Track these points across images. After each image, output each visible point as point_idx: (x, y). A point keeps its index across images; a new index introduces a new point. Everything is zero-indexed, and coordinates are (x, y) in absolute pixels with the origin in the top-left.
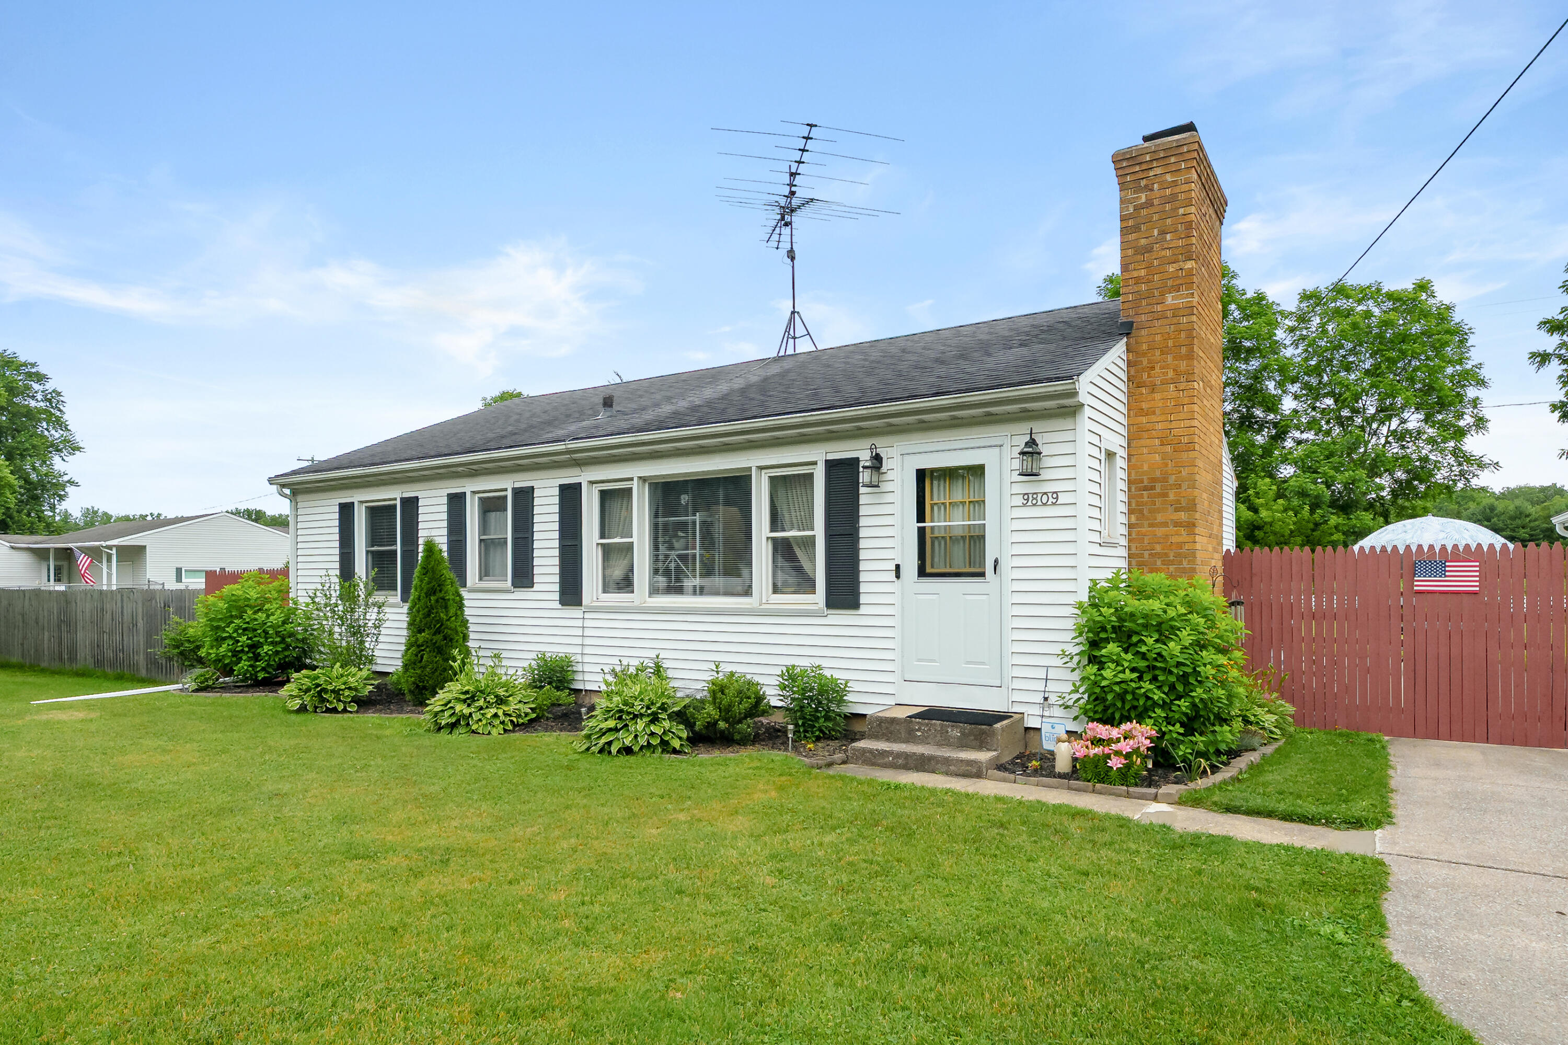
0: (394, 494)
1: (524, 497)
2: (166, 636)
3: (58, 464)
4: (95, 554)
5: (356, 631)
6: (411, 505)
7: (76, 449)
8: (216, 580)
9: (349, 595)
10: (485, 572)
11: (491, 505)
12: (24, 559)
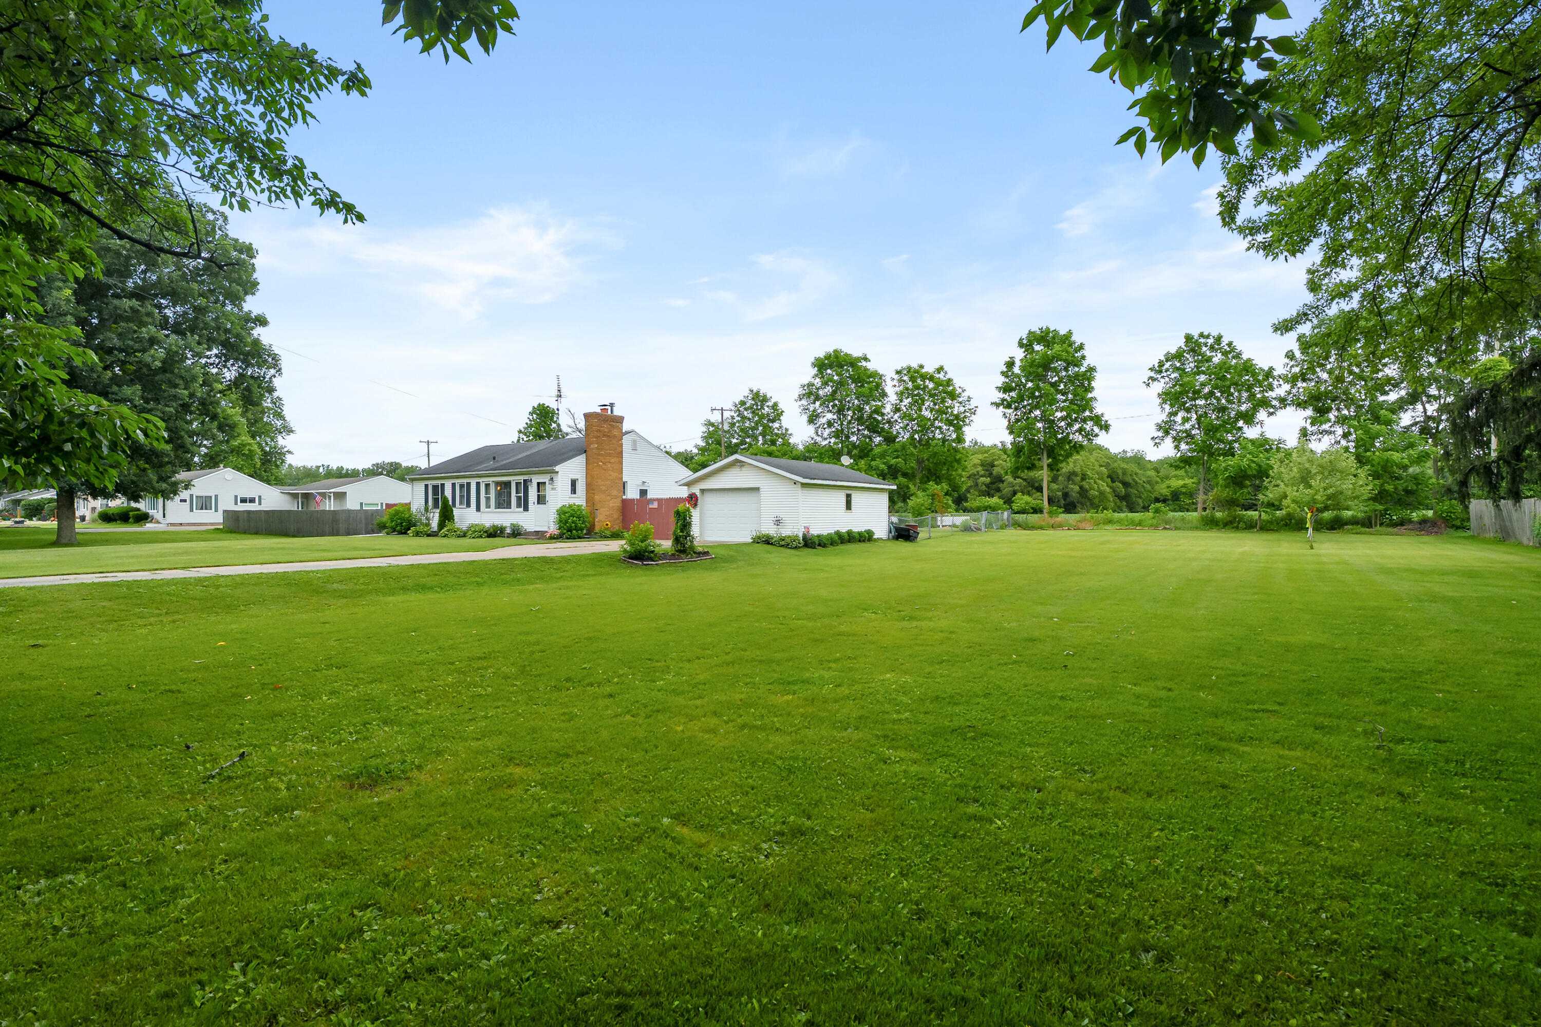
0: (439, 482)
1: (469, 484)
2: (375, 522)
3: (281, 441)
4: (323, 495)
5: (428, 519)
6: (443, 485)
7: (290, 431)
8: (389, 506)
9: (426, 509)
10: (461, 503)
11: (462, 486)
12: (287, 498)
